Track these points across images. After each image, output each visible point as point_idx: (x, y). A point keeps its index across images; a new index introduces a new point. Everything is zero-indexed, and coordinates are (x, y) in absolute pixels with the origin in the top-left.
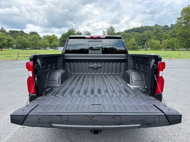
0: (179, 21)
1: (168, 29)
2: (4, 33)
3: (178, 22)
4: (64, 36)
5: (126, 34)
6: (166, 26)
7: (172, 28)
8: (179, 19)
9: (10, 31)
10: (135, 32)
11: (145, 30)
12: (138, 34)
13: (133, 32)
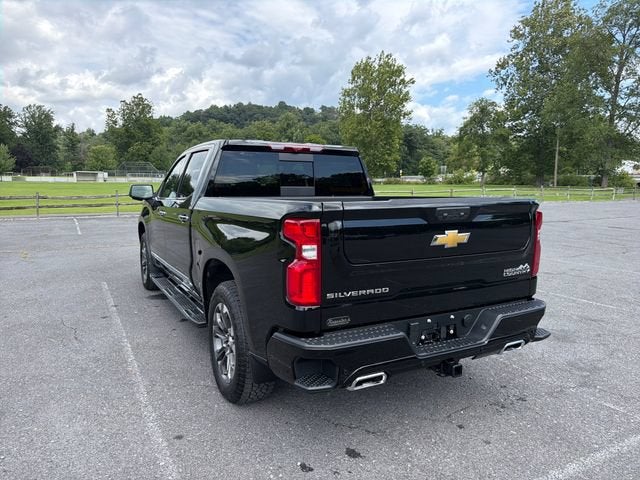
0: (348, 99)
1: (314, 121)
3: (344, 102)
5: (193, 127)
6: (309, 111)
7: (326, 117)
8: (347, 93)
10: (221, 120)
11: (252, 117)
12: (230, 129)
13: (212, 121)
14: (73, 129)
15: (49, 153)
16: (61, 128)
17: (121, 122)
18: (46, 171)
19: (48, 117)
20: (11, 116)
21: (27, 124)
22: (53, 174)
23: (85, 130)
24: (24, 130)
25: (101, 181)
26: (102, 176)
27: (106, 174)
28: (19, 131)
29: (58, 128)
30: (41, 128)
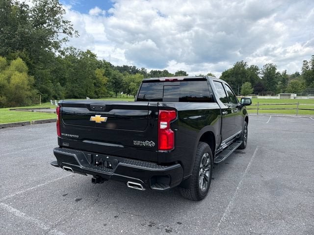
2: (142, 75)
4: (226, 74)
9: (152, 72)
14: (285, 73)
15: (272, 85)
16: (279, 74)
17: (310, 67)
18: (269, 94)
19: (274, 68)
20: (257, 70)
21: (264, 72)
22: (272, 95)
23: (294, 73)
24: (263, 76)
25: (292, 98)
26: (293, 95)
27: (295, 95)
28: (261, 76)
29: (278, 73)
30: (270, 74)
